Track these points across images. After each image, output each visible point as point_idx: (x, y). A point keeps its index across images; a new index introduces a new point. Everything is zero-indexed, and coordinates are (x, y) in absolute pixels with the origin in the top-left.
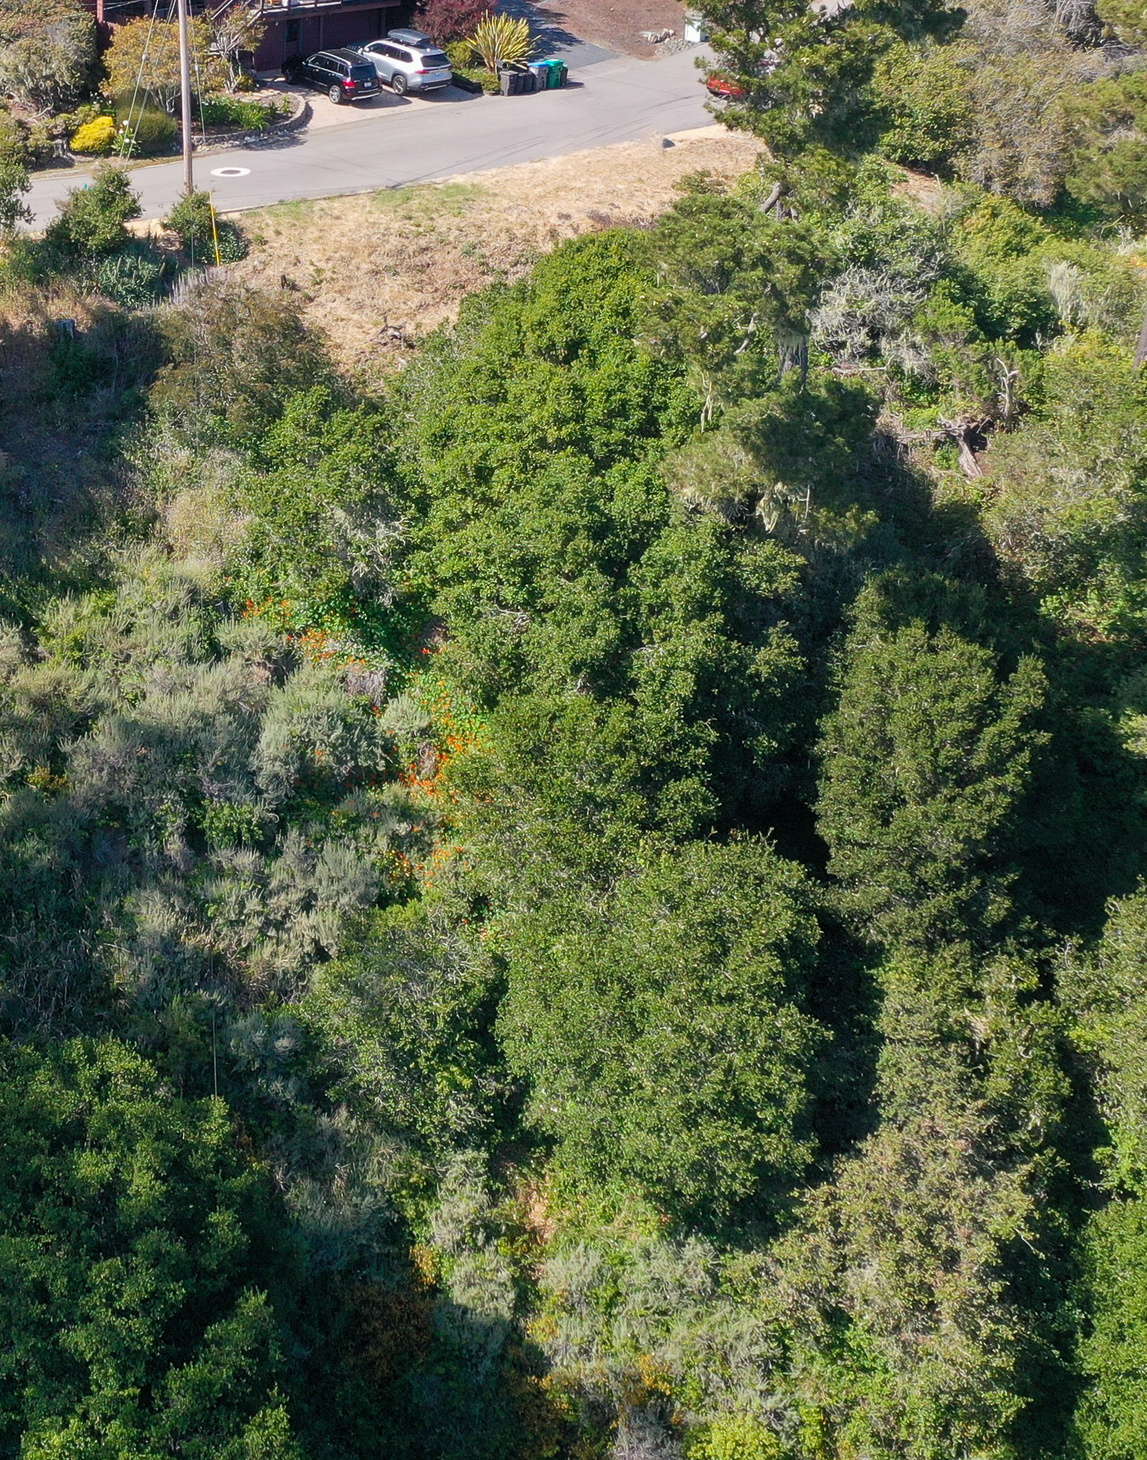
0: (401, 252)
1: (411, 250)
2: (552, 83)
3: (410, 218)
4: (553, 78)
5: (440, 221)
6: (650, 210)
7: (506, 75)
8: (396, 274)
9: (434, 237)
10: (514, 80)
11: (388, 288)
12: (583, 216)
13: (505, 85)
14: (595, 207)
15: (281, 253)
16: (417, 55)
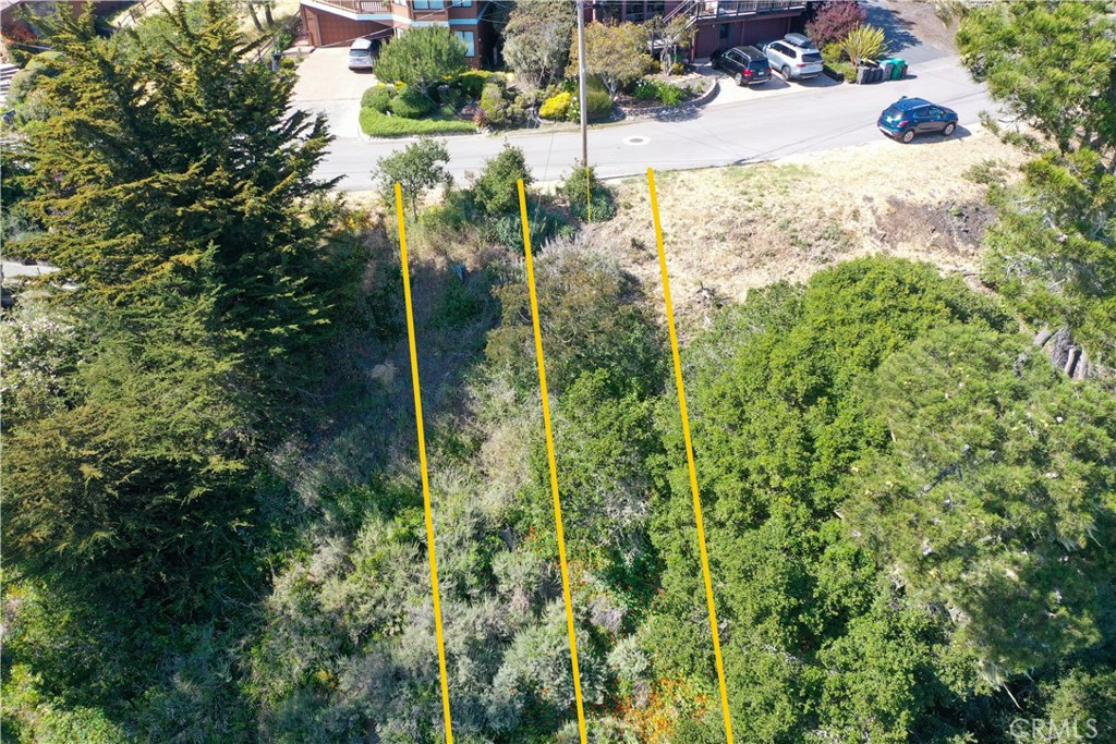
0: (730, 222)
1: (739, 221)
2: (894, 76)
3: (745, 194)
4: (896, 72)
5: (768, 197)
6: (939, 197)
7: (862, 69)
8: (724, 240)
9: (759, 211)
10: (866, 74)
11: (714, 252)
12: (883, 200)
13: (860, 77)
14: (894, 192)
15: (640, 217)
16: (800, 52)
